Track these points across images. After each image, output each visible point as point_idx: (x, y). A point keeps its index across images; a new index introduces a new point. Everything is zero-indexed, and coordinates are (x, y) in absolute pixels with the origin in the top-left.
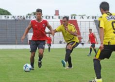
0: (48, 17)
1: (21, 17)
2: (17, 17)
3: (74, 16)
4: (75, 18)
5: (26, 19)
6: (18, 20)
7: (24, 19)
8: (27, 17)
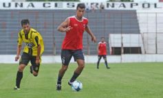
0: (146, 6)
1: (97, 4)
2: (89, 5)
5: (106, 8)
6: (91, 10)
7: (103, 8)
8: (108, 5)
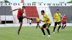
3: (34, 4)
4: (35, 5)
